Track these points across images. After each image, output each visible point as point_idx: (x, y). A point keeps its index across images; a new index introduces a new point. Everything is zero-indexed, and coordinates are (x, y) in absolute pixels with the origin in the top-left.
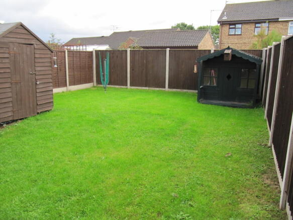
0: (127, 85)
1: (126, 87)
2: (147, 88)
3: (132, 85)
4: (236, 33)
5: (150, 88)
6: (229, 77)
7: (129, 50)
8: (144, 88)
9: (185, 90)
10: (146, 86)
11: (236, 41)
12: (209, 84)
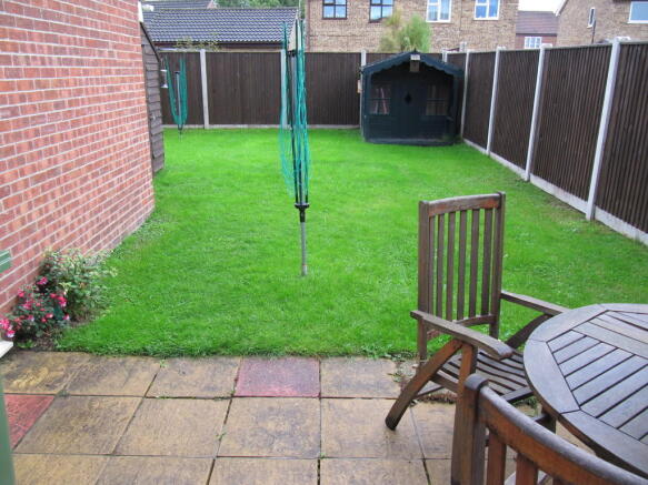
0: (203, 123)
1: (201, 126)
2: (245, 126)
3: (212, 121)
4: (337, 15)
5: (252, 126)
6: (408, 99)
7: (203, 52)
8: (239, 126)
9: (318, 126)
10: (243, 123)
11: (338, 31)
12: (376, 112)
